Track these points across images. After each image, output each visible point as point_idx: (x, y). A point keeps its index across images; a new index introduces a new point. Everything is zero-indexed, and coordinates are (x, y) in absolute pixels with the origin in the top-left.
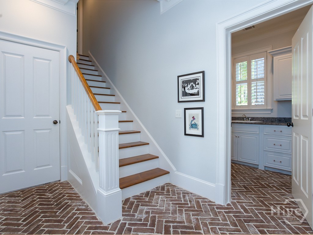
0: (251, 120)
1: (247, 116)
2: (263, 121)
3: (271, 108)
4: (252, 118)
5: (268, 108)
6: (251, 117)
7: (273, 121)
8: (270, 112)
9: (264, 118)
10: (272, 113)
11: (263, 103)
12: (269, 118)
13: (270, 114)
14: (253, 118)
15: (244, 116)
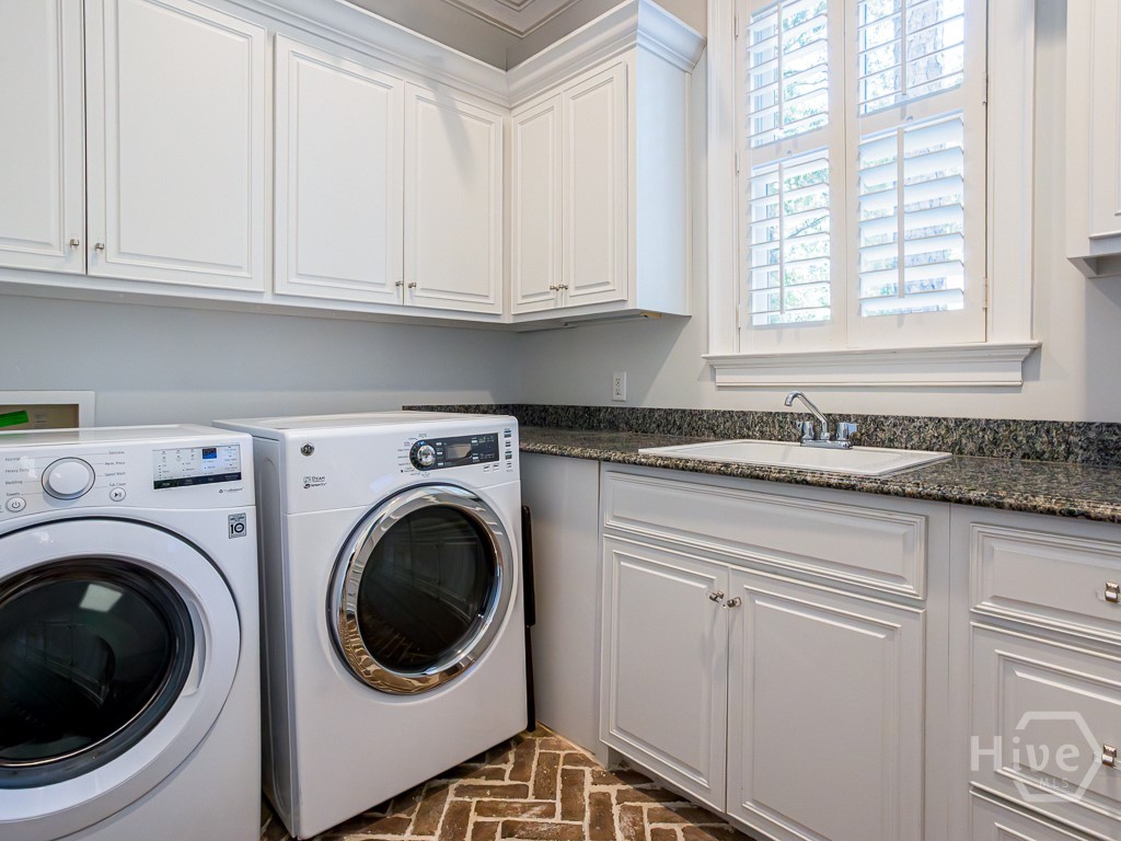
0: (855, 441)
1: (826, 404)
2: (951, 449)
3: (1027, 341)
4: (865, 418)
5: (991, 342)
6: (857, 417)
7: (1040, 456)
8: (1014, 377)
9: (959, 422)
10: (1029, 386)
11: (956, 304)
12: (1006, 423)
13: (1017, 388)
14: (875, 419)
15: (798, 407)
